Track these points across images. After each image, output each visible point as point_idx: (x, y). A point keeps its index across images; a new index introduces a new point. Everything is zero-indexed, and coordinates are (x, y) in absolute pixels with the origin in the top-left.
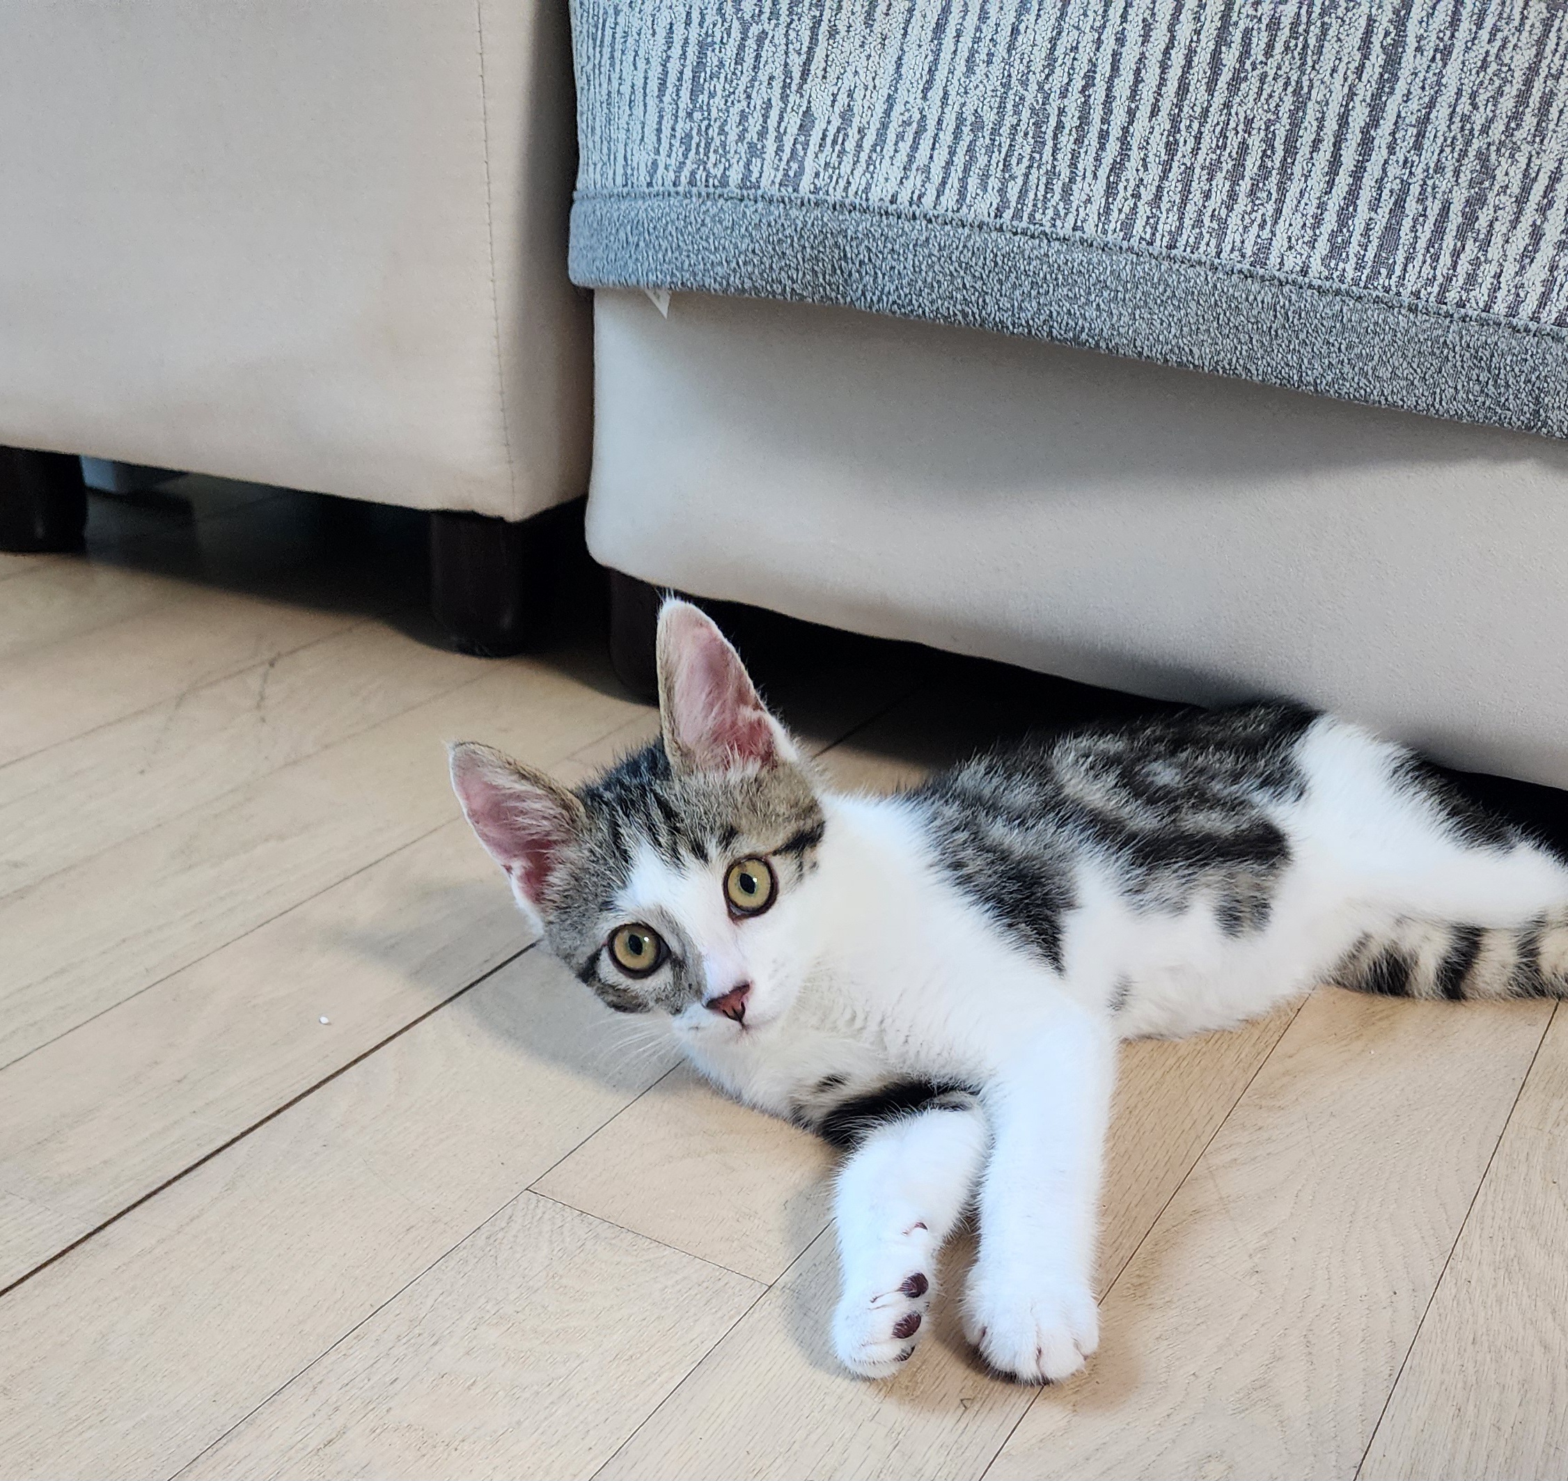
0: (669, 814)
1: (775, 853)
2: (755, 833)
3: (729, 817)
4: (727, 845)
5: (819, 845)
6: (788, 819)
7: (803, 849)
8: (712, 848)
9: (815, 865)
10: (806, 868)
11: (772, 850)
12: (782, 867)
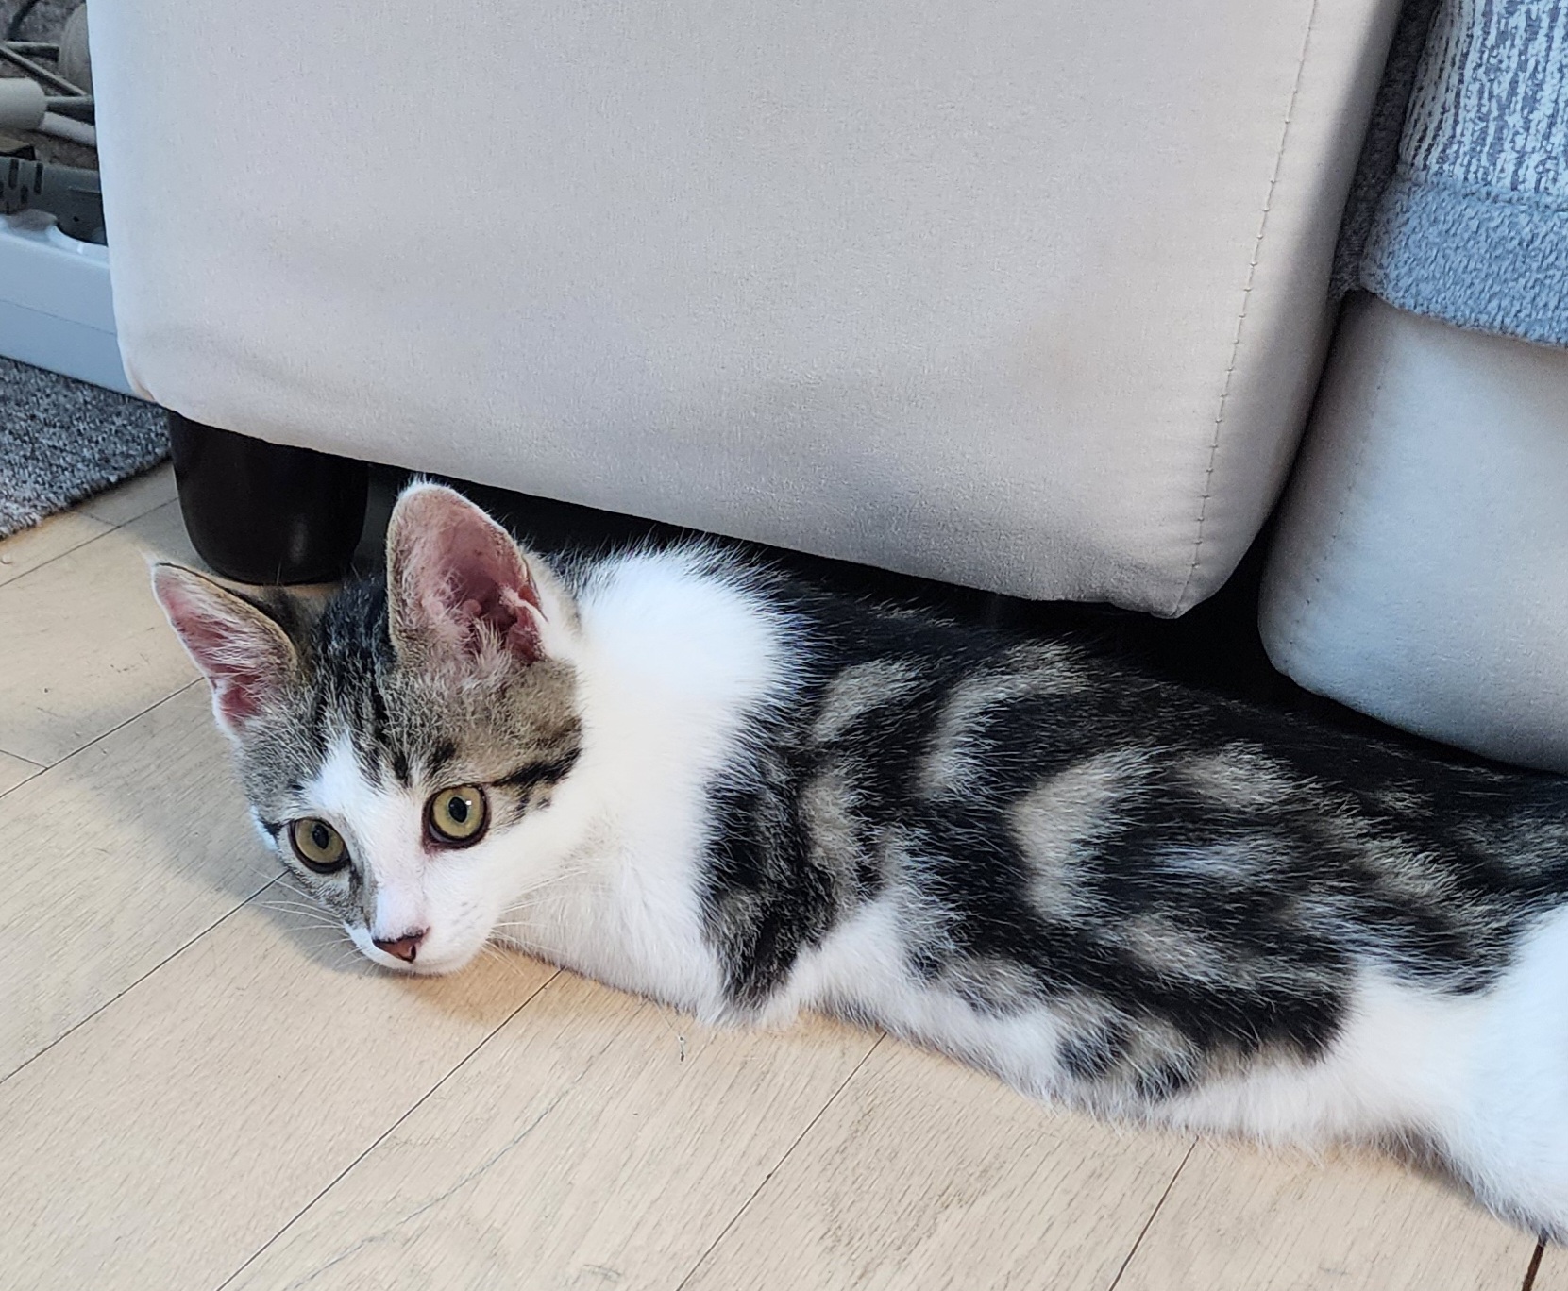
0: (380, 713)
1: (496, 784)
2: (475, 756)
3: (450, 732)
4: (435, 770)
5: (560, 782)
6: (527, 746)
7: (533, 784)
8: (417, 770)
9: (545, 802)
10: (530, 807)
11: (492, 780)
12: (501, 804)
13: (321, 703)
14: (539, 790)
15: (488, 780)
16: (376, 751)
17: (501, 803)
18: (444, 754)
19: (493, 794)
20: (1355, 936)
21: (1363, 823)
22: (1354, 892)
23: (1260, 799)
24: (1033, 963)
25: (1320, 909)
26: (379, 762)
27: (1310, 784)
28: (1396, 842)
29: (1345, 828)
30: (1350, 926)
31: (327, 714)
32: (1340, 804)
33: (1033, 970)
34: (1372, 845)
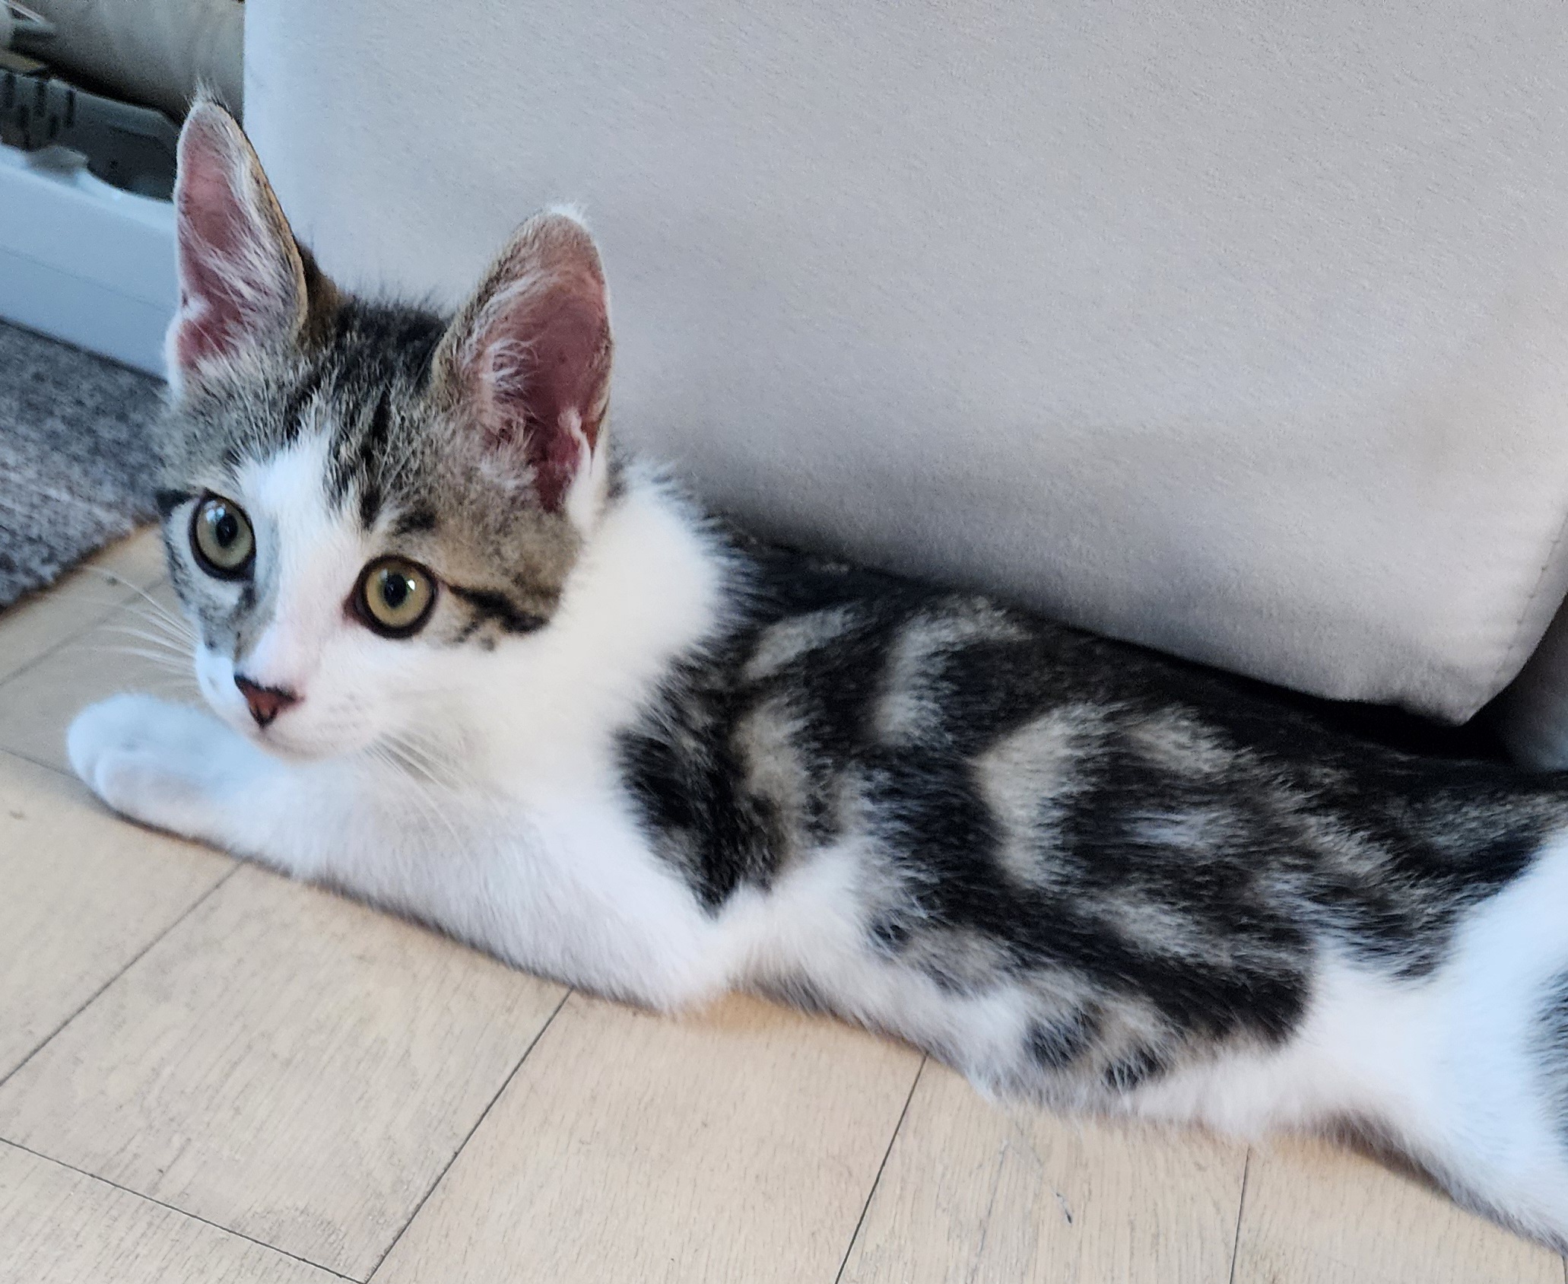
2: (450, 546)
4: (406, 531)
5: (516, 635)
9: (490, 645)
10: (473, 637)
11: (452, 583)
12: (446, 613)
13: (313, 382)
14: (491, 627)
15: (448, 580)
16: (353, 471)
17: (449, 612)
18: (421, 520)
19: (446, 599)
20: (1315, 917)
21: (1300, 797)
22: (1307, 869)
23: (1206, 768)
24: (1008, 935)
25: (1280, 886)
26: (350, 484)
27: (1247, 756)
28: (1332, 819)
29: (1285, 801)
30: (1310, 906)
31: (315, 397)
32: (1276, 776)
33: (1007, 943)
34: (1312, 820)
